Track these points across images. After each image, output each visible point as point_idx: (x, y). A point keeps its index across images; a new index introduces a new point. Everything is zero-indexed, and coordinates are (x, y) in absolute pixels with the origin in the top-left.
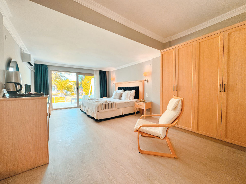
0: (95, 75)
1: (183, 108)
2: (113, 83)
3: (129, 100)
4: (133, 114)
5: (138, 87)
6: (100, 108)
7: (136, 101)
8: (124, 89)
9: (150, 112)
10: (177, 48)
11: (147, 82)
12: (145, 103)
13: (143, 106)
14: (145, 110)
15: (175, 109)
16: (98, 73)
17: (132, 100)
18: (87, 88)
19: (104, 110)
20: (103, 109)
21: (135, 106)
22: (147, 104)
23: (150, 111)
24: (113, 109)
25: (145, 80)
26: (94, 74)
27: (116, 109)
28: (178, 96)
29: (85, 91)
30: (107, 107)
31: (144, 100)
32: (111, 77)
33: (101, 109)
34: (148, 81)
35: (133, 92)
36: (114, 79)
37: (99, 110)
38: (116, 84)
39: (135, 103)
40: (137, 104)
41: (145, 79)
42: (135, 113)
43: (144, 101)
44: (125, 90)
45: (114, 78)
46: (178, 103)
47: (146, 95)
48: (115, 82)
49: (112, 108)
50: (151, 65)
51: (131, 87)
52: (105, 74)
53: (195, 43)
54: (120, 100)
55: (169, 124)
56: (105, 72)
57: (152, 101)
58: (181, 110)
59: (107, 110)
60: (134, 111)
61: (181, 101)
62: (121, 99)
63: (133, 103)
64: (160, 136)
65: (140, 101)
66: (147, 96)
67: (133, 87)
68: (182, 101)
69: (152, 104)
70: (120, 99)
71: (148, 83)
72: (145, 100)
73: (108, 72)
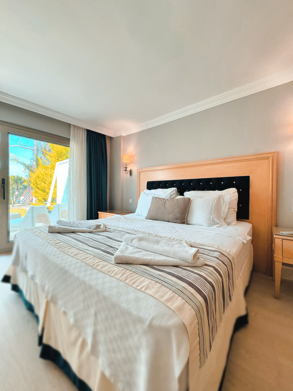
0: (72, 144)
5: (247, 177)
16: (83, 137)
18: (43, 189)
29: (37, 195)
36: (131, 159)
38: (139, 173)
40: (291, 245)
48: (135, 168)
52: (103, 142)
56: (104, 136)
70: (184, 223)
73: (111, 138)
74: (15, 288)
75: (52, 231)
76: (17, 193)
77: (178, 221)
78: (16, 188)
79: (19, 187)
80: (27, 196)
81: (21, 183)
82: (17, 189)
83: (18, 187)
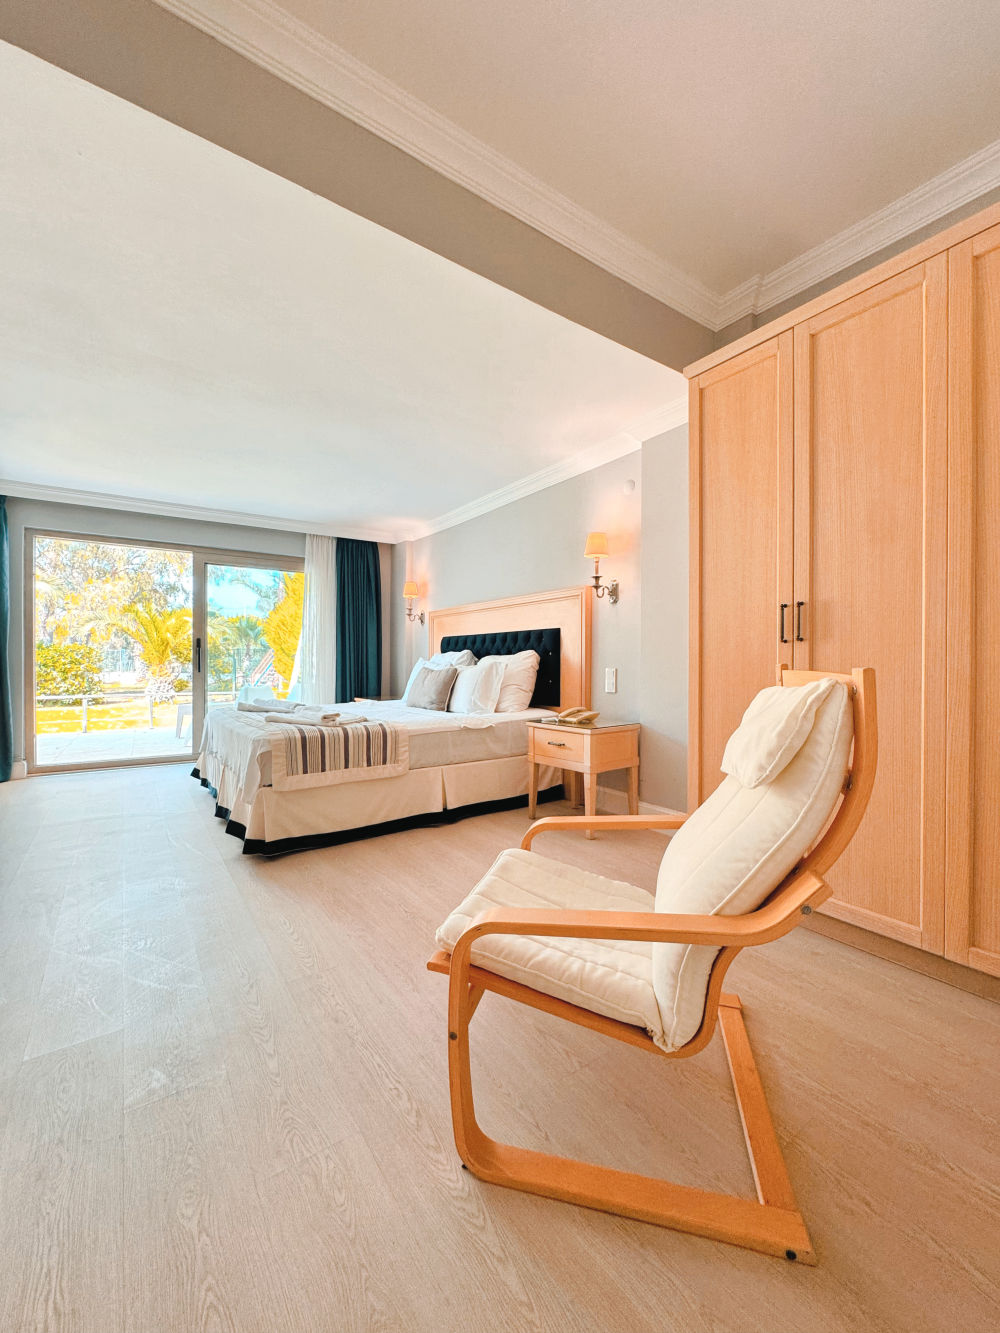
0: (308, 567)
1: (864, 762)
2: (417, 612)
3: (496, 711)
4: (518, 803)
5: (558, 630)
6: (279, 764)
7: (539, 721)
8: (478, 644)
9: (626, 795)
10: (802, 334)
11: (607, 597)
12: (589, 732)
13: (579, 754)
14: (588, 781)
15: (786, 771)
16: (330, 551)
17: (516, 710)
19: (313, 779)
20: (305, 772)
21: (531, 754)
22: (606, 739)
23: (626, 788)
24: (379, 771)
25: (593, 582)
26: (302, 560)
27: (400, 768)
28: (812, 668)
30: (334, 754)
31: (587, 714)
32: (407, 578)
33: (292, 772)
34: (614, 592)
35: (526, 661)
36: (421, 591)
37: (275, 778)
38: (432, 620)
39: (531, 729)
40: (543, 736)
41: (597, 578)
42: (532, 799)
43: (586, 723)
44: (479, 655)
45: (425, 585)
46: (818, 714)
47: (606, 682)
48: (425, 607)
49: (369, 764)
50: (633, 483)
51: (515, 635)
52: (371, 557)
53: (936, 267)
54: (444, 714)
55: (728, 911)
56: (374, 546)
57: (641, 721)
58: (848, 785)
59: (331, 776)
60: (527, 787)
61: (840, 701)
62: (448, 711)
63: (519, 731)
64: (653, 1025)
65: (562, 722)
66: (609, 686)
67: (528, 634)
68: (853, 696)
69: (639, 738)
70: (443, 709)
71: (615, 602)
72: (596, 716)
73: (392, 546)
74: (205, 783)
75: (242, 708)
76: (246, 663)
77: (434, 706)
78: (245, 652)
79: (252, 647)
80: (268, 672)
81: (256, 637)
82: (247, 654)
83: (248, 646)
